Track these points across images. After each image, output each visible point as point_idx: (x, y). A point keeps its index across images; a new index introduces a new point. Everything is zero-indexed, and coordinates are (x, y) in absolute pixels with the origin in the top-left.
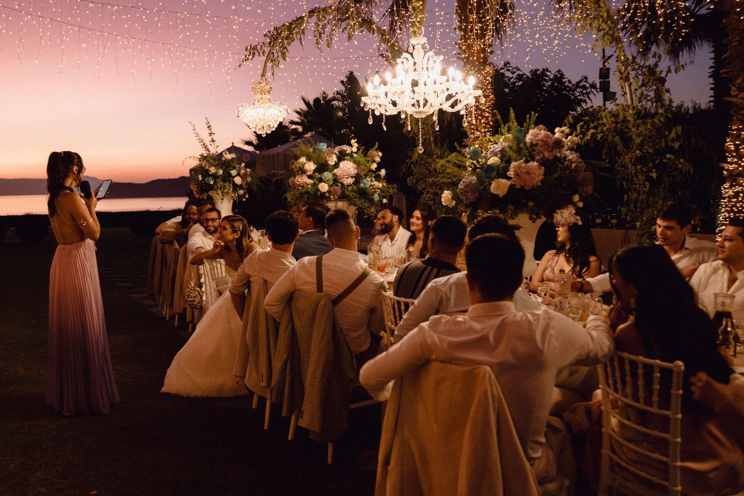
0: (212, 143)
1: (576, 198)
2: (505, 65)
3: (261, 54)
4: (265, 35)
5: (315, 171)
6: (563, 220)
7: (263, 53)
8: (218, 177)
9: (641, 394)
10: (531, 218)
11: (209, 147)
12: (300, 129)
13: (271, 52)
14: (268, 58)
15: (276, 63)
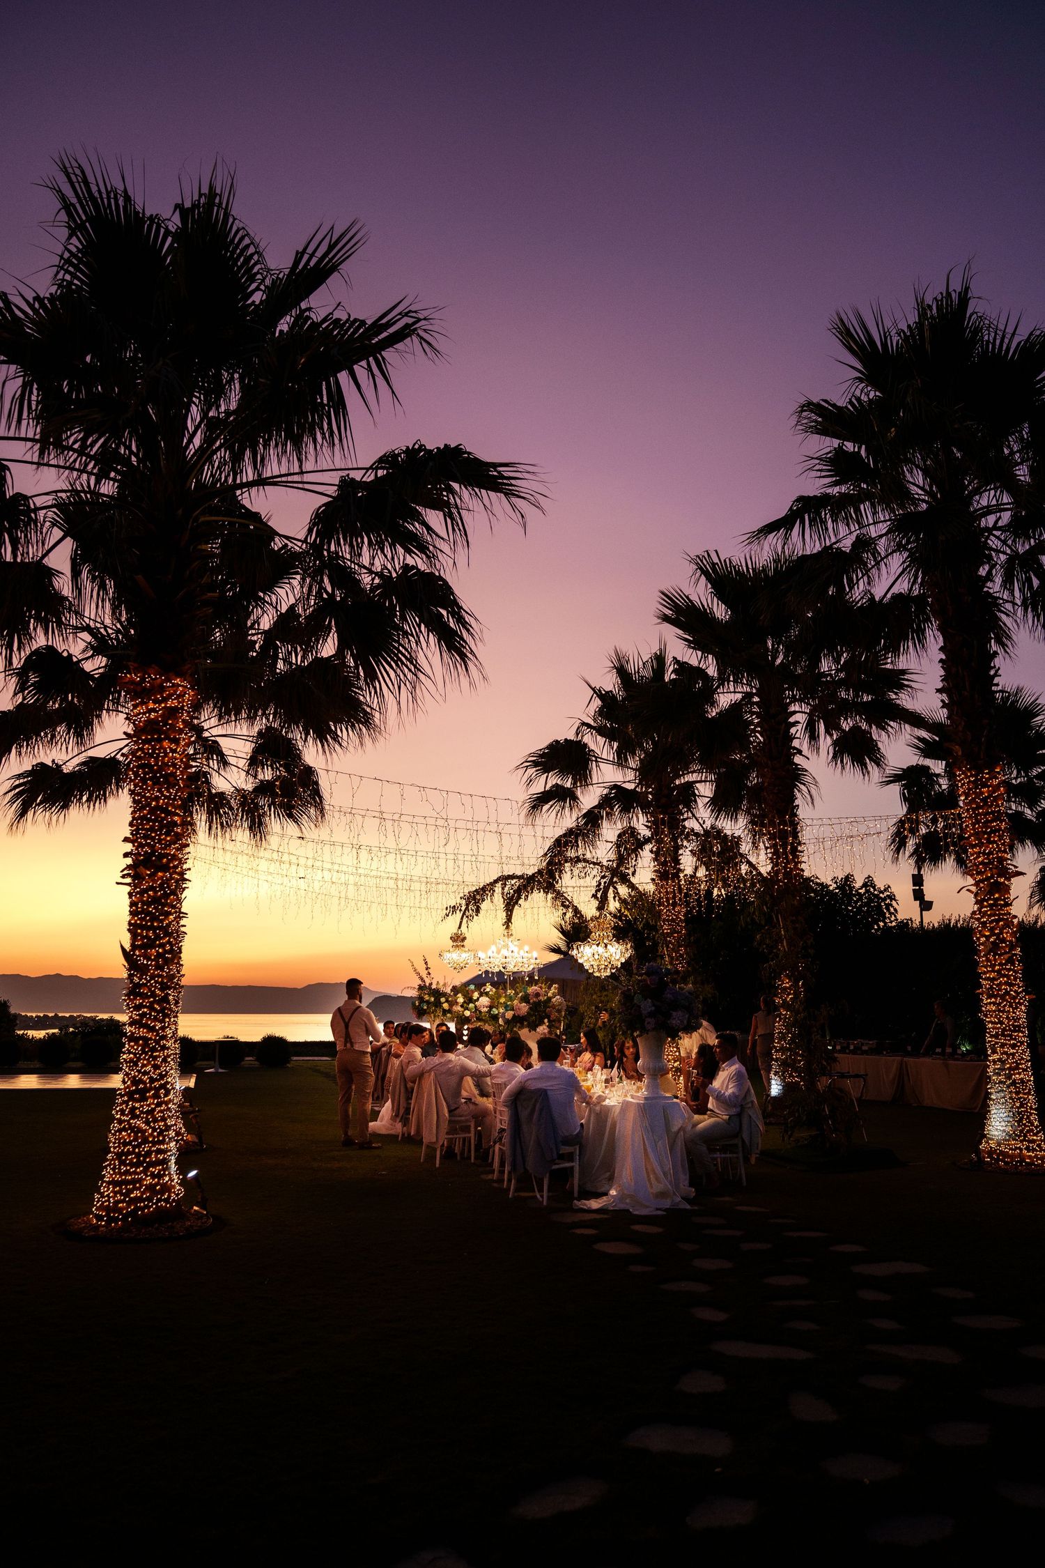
0: (428, 977)
7: (461, 912)
13: (467, 909)
14: (464, 914)
15: (470, 918)
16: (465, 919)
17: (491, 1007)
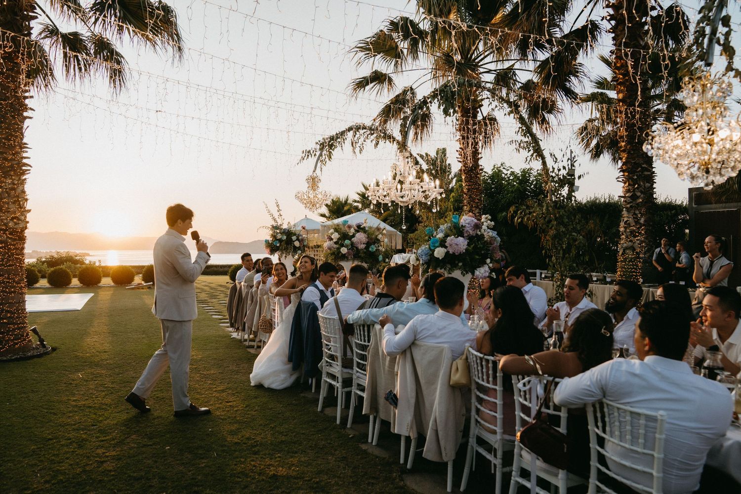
0: (280, 217)
1: (488, 261)
2: (502, 165)
3: (313, 156)
4: (317, 143)
5: (339, 239)
6: (481, 275)
7: (315, 155)
8: (283, 241)
9: (491, 379)
10: (462, 273)
11: (277, 219)
12: (360, 206)
13: (321, 155)
14: (318, 159)
15: (324, 163)
16: (319, 164)
17: (368, 244)
